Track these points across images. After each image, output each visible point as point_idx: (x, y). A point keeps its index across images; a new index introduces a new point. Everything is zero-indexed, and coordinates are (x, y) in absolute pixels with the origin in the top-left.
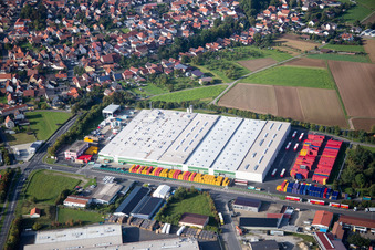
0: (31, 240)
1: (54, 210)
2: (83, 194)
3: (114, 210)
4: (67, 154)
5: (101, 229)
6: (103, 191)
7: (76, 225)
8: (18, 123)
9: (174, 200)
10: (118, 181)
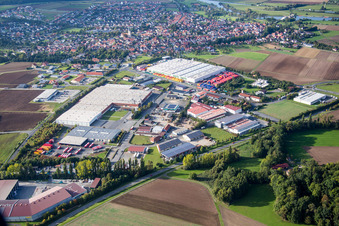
0: (104, 85)
1: (118, 80)
3: (136, 82)
6: (138, 78)
7: (121, 84)
9: (158, 83)
10: (146, 76)
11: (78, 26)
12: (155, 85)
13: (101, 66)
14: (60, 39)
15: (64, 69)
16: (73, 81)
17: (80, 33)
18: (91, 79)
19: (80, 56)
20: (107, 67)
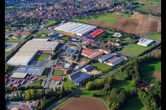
0: (32, 39)
1: (39, 36)
2: (47, 34)
3: (50, 37)
4: (49, 28)
5: (45, 39)
6: (50, 34)
8: (44, 22)
9: (62, 37)
10: (54, 33)
11: (12, 5)
12: (60, 38)
13: (28, 28)
15: (7, 30)
16: (14, 38)
17: (14, 9)
18: (24, 36)
19: (15, 22)
20: (32, 29)
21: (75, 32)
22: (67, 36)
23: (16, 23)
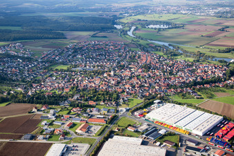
0: (112, 137)
1: (123, 130)
2: (135, 127)
3: (143, 134)
4: (136, 113)
5: (135, 139)
6: (142, 127)
7: (128, 136)
8: (124, 101)
9: (165, 135)
10: (149, 125)
12: (162, 138)
14: (51, 76)
15: (64, 113)
16: (78, 131)
17: (68, 70)
18: (96, 129)
19: (75, 97)
20: (106, 112)
21: (187, 127)
22: (175, 134)
23: (78, 99)
